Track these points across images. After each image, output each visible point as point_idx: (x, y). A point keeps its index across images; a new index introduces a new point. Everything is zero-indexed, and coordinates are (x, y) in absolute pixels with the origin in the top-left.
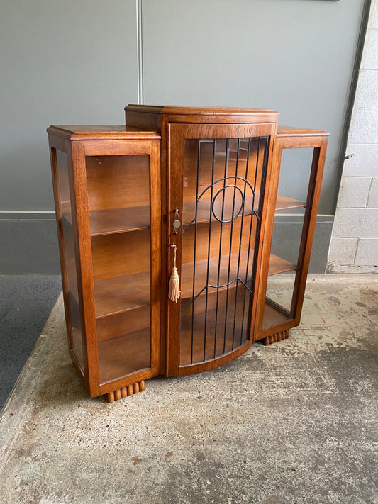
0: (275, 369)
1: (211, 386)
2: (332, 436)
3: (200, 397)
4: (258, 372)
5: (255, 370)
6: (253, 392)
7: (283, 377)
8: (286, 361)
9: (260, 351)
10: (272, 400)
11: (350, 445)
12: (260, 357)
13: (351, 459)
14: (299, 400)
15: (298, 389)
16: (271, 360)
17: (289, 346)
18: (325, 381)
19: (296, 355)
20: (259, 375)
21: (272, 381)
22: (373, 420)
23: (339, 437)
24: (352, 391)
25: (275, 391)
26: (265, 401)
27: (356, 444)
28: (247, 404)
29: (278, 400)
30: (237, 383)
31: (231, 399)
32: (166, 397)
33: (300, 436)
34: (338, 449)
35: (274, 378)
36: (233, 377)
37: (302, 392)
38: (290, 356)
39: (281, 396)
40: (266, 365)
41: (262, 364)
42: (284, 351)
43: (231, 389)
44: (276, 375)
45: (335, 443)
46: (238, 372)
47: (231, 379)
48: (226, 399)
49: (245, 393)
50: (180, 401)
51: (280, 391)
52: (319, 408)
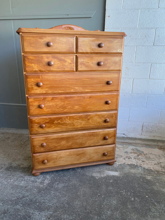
2: (21, 204)
4: (23, 173)
11: (25, 209)
13: (18, 214)
18: (45, 181)
22: (46, 201)
23: (24, 205)
24: (52, 187)
25: (21, 182)
27: (27, 209)
30: (10, 176)
33: (9, 201)
34: (18, 209)
37: (31, 184)
45: (20, 207)
52: (30, 192)
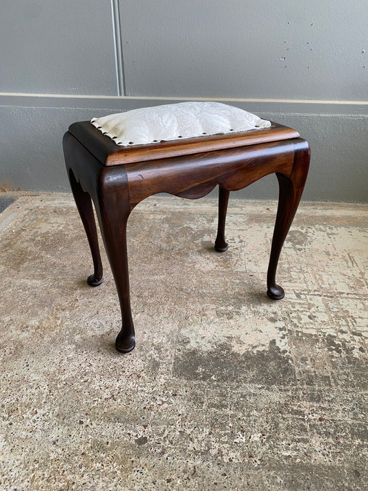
0: (310, 383)
1: (174, 411)
3: (142, 441)
5: (269, 381)
6: (256, 437)
7: (326, 405)
8: (334, 365)
9: (286, 340)
10: (295, 468)
12: (285, 351)
14: (357, 474)
15: (358, 442)
16: (304, 360)
17: (342, 332)
19: (356, 353)
20: (275, 396)
21: (300, 413)
26: (280, 468)
28: (238, 474)
29: (308, 468)
31: (207, 452)
32: (74, 433)
35: (306, 406)
36: (222, 395)
38: (344, 354)
39: (318, 458)
40: (293, 372)
41: (286, 370)
42: (333, 344)
43: (212, 425)
44: (312, 399)
46: (234, 384)
47: (216, 400)
48: (196, 453)
49: (241, 439)
50: (99, 446)
51: (316, 442)
